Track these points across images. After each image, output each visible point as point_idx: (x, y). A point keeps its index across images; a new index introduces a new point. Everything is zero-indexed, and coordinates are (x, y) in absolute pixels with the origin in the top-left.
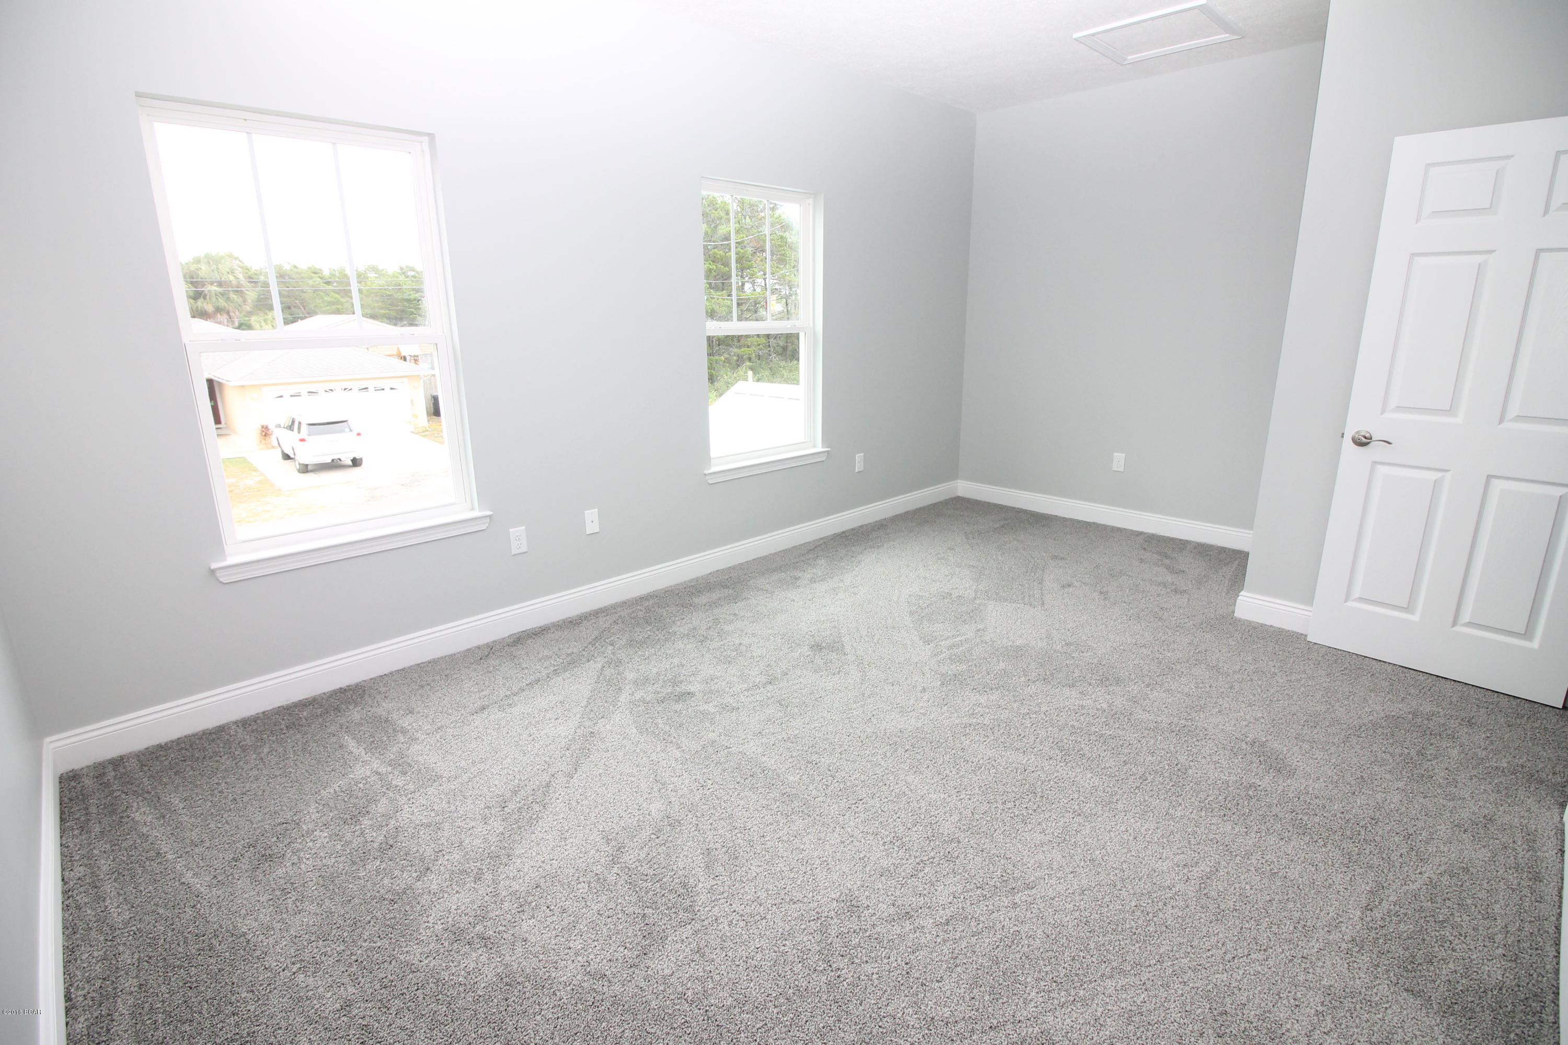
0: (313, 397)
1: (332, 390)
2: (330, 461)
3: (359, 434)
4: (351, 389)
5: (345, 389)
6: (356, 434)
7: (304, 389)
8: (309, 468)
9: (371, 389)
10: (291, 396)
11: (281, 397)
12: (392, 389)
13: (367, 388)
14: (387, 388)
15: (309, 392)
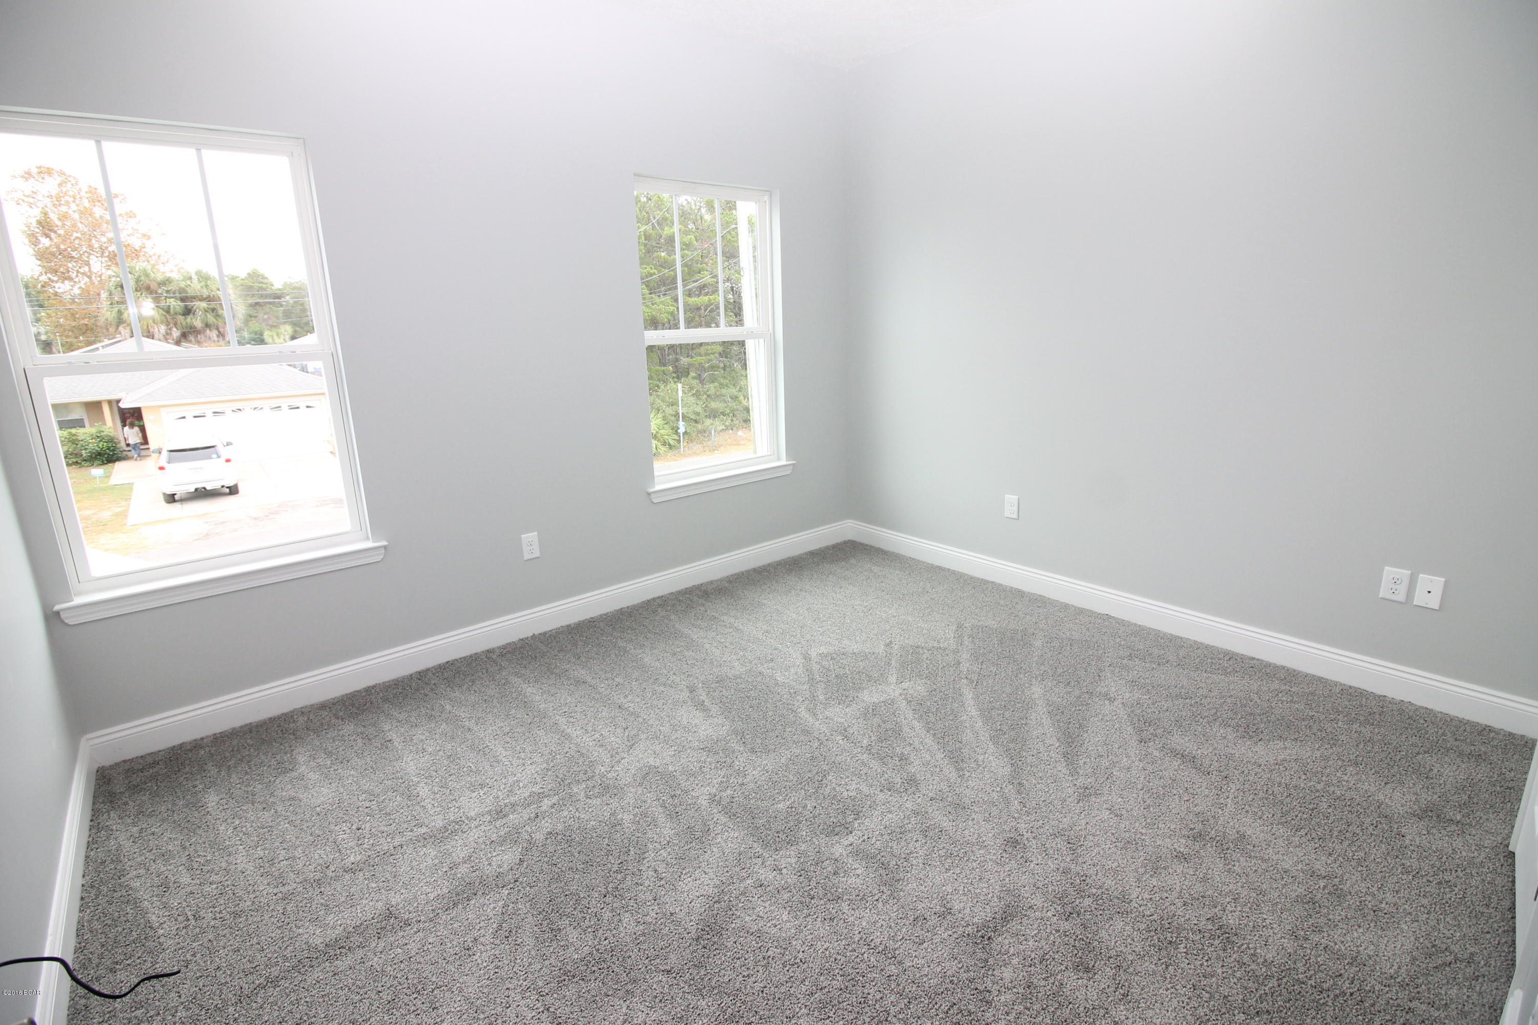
0: (218, 418)
1: (240, 410)
2: (193, 490)
3: (228, 461)
4: (262, 408)
5: (255, 409)
6: (224, 460)
7: (208, 410)
8: (177, 497)
9: (285, 407)
10: (195, 417)
11: (184, 418)
12: (308, 407)
13: (280, 407)
14: (302, 405)
15: (214, 413)
